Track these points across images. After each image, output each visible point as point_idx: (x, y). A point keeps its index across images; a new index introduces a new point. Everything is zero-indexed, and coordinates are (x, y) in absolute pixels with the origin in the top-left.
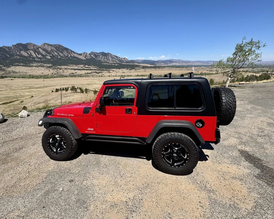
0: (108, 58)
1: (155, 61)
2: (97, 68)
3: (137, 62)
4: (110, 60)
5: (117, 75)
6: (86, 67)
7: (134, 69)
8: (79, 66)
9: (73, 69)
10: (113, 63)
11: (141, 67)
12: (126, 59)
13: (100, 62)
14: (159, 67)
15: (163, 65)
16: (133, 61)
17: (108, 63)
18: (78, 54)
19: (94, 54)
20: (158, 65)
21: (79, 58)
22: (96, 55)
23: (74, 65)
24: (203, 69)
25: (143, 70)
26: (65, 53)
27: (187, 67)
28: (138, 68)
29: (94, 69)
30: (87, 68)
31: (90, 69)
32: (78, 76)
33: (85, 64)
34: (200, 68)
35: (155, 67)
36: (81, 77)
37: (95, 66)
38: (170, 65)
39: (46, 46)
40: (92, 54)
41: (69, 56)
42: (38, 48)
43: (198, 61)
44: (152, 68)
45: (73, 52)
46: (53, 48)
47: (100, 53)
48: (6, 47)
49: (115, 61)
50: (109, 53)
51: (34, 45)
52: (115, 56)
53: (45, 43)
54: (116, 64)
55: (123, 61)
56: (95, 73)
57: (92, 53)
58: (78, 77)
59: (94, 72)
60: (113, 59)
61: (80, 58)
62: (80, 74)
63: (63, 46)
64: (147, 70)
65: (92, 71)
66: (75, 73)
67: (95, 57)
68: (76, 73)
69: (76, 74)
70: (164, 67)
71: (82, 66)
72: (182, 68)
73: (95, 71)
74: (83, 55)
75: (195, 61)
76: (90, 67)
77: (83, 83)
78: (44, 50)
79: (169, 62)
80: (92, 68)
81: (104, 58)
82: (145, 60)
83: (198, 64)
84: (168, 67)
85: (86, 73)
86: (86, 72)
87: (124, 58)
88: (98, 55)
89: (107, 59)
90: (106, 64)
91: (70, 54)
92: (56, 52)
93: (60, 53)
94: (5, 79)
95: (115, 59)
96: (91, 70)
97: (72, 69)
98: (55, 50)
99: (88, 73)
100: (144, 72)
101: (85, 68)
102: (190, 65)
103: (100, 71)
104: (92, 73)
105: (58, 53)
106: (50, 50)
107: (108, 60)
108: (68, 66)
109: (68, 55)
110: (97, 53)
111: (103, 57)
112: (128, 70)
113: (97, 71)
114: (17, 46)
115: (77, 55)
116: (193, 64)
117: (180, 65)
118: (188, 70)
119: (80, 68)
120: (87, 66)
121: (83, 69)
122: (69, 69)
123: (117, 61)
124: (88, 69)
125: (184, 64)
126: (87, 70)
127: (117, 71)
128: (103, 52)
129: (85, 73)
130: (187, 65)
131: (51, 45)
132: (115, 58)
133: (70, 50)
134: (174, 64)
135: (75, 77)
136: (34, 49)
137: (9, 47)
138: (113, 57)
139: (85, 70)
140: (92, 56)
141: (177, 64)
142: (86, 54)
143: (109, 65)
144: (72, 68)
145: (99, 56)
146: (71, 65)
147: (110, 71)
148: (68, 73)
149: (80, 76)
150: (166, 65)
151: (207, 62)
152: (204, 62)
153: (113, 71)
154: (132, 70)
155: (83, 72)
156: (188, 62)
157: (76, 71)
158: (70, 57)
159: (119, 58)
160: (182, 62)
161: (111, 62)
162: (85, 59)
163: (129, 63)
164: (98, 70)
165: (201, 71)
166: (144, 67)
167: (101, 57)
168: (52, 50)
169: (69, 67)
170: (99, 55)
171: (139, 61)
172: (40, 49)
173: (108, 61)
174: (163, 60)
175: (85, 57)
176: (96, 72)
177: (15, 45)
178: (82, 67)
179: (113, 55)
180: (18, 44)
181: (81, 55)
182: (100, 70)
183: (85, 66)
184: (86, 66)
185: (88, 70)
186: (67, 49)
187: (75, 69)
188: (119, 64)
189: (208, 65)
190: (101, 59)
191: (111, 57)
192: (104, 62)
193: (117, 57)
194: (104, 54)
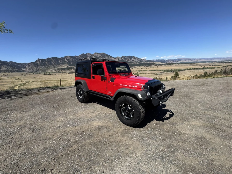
1: (166, 60)
3: (153, 61)
4: (134, 61)
5: (137, 70)
7: (150, 66)
11: (155, 64)
12: (145, 59)
13: (127, 62)
14: (168, 64)
15: (172, 62)
16: (150, 61)
17: (133, 63)
18: (114, 58)
20: (168, 63)
22: (125, 58)
24: (206, 64)
25: (156, 66)
26: (107, 58)
27: (192, 63)
28: (153, 65)
34: (204, 63)
35: (165, 65)
38: (178, 62)
39: (96, 54)
42: (92, 56)
43: (202, 59)
44: (163, 65)
45: (111, 57)
46: (100, 55)
47: (128, 56)
48: (76, 56)
50: (134, 56)
51: (90, 54)
53: (96, 53)
54: (138, 63)
55: (143, 61)
59: (123, 69)
61: (115, 61)
63: (105, 54)
64: (159, 66)
65: (121, 68)
70: (172, 64)
72: (187, 64)
73: (123, 68)
74: (117, 58)
78: (95, 56)
79: (177, 60)
82: (159, 60)
83: (203, 61)
84: (176, 64)
87: (143, 59)
88: (126, 58)
89: (132, 60)
91: (109, 58)
92: (102, 57)
93: (104, 58)
94: (73, 74)
95: (137, 60)
98: (101, 56)
100: (157, 68)
102: (195, 62)
105: (103, 58)
106: (98, 56)
110: (126, 57)
111: (130, 59)
112: (145, 67)
114: (82, 55)
116: (198, 61)
117: (186, 62)
118: (192, 65)
123: (139, 61)
125: (190, 61)
127: (137, 68)
128: (130, 56)
130: (193, 62)
131: (99, 54)
132: (138, 59)
133: (109, 56)
134: (181, 61)
136: (90, 56)
137: (78, 56)
140: (123, 58)
141: (184, 62)
142: (119, 58)
145: (127, 58)
147: (133, 68)
150: (175, 63)
151: (211, 59)
152: (208, 59)
153: (135, 68)
154: (148, 67)
156: (194, 59)
160: (188, 60)
161: (135, 62)
163: (146, 62)
166: (157, 65)
167: (128, 59)
168: (99, 56)
171: (154, 61)
172: (93, 56)
173: (132, 62)
174: (172, 59)
175: (118, 60)
176: (124, 69)
177: (81, 55)
180: (82, 54)
181: (116, 58)
186: (108, 55)
188: (140, 63)
189: (211, 62)
191: (135, 59)
192: (130, 62)
193: (139, 58)
194: (130, 57)
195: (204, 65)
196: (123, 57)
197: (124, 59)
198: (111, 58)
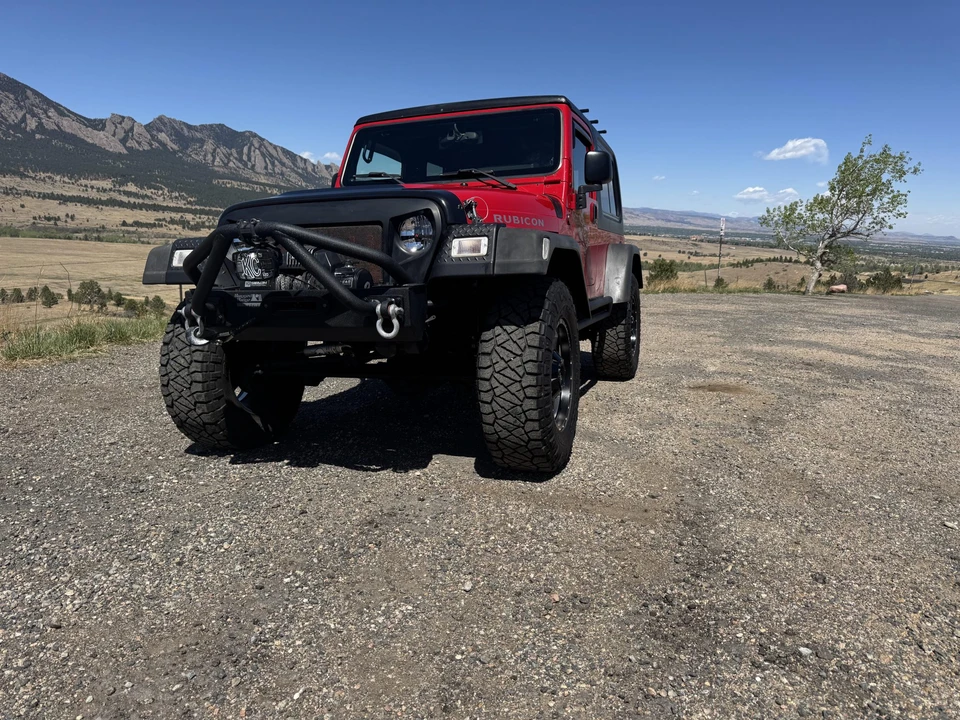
0: (245, 158)
2: (190, 203)
4: (259, 169)
6: (129, 194)
8: (88, 182)
9: (52, 197)
10: (275, 186)
13: (204, 172)
17: (248, 181)
18: (80, 119)
19: (173, 128)
21: (90, 141)
22: (184, 135)
23: (58, 178)
24: (664, 243)
29: (172, 205)
30: (136, 195)
31: (147, 201)
32: (81, 235)
33: (122, 178)
34: (655, 239)
36: (99, 239)
37: (180, 190)
40: (162, 131)
41: (32, 124)
43: (645, 211)
45: (57, 107)
47: (203, 127)
49: (282, 174)
50: (255, 135)
52: (283, 150)
55: (323, 177)
56: (179, 228)
57: (165, 124)
58: (86, 239)
59: (172, 222)
60: (273, 164)
61: (93, 145)
62: (93, 224)
65: (160, 215)
66: (63, 218)
67: (176, 147)
68: (73, 218)
69: (71, 225)
71: (107, 184)
73: (177, 216)
74: (110, 127)
75: (634, 210)
76: (148, 192)
77: (120, 272)
80: (160, 201)
81: (228, 156)
85: (130, 221)
86: (130, 216)
87: (327, 167)
88: (194, 140)
89: (240, 160)
90: (236, 184)
91: (34, 115)
95: (283, 164)
96: (156, 208)
97: (45, 196)
99: (137, 224)
101: (125, 199)
103: (204, 218)
104: (161, 226)
107: (245, 165)
108: (23, 176)
109: (24, 119)
110: (190, 127)
111: (222, 150)
113: (189, 217)
115: (76, 125)
119: (93, 194)
120: (131, 188)
121: (112, 203)
122: (27, 193)
123: (294, 179)
124: (141, 201)
126: (133, 206)
128: (221, 126)
129: (124, 224)
132: (285, 160)
133: (34, 92)
135: (69, 238)
138: (271, 156)
139: (121, 204)
140: (163, 136)
142: (126, 125)
143: (254, 191)
144: (47, 189)
145: (202, 142)
146: (43, 175)
148: (22, 218)
149: (98, 234)
151: (682, 217)
152: (670, 217)
155: (114, 217)
157: (71, 208)
158: (34, 132)
159: (302, 165)
161: (263, 180)
162: (126, 152)
164: (194, 212)
165: (659, 253)
167: (209, 146)
169: (27, 185)
170: (198, 135)
173: (247, 173)
175: (123, 141)
176: (184, 224)
178: (105, 190)
179: (275, 147)
181: (98, 125)
182: (202, 212)
183: (122, 184)
184: (126, 189)
185: (141, 207)
187: (64, 200)
189: (682, 231)
190: (209, 157)
191: (263, 154)
192: (223, 176)
193: (292, 156)
194: (225, 136)
195: (654, 246)
196: (160, 124)
197: (172, 146)
198: (52, 113)
